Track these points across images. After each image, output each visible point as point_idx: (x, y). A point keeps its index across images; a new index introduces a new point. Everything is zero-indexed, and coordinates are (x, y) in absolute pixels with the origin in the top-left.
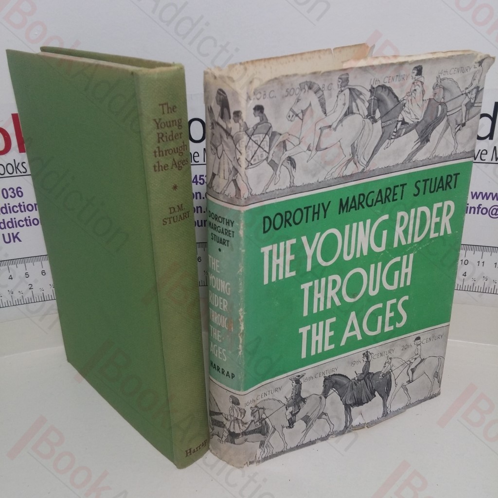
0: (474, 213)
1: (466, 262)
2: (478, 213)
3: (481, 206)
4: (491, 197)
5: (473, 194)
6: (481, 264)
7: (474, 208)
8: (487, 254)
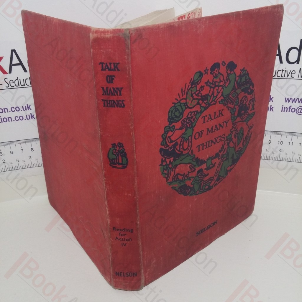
0: (287, 111)
1: (282, 142)
2: (289, 112)
3: (291, 107)
4: (297, 101)
5: (286, 99)
6: (291, 144)
7: (287, 108)
8: (295, 138)
